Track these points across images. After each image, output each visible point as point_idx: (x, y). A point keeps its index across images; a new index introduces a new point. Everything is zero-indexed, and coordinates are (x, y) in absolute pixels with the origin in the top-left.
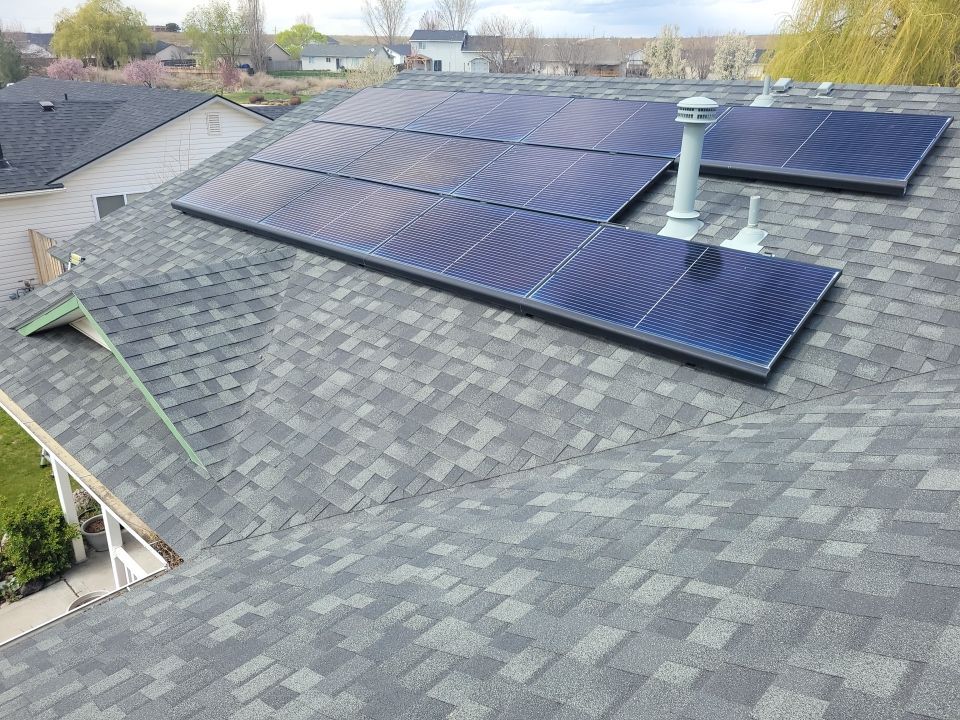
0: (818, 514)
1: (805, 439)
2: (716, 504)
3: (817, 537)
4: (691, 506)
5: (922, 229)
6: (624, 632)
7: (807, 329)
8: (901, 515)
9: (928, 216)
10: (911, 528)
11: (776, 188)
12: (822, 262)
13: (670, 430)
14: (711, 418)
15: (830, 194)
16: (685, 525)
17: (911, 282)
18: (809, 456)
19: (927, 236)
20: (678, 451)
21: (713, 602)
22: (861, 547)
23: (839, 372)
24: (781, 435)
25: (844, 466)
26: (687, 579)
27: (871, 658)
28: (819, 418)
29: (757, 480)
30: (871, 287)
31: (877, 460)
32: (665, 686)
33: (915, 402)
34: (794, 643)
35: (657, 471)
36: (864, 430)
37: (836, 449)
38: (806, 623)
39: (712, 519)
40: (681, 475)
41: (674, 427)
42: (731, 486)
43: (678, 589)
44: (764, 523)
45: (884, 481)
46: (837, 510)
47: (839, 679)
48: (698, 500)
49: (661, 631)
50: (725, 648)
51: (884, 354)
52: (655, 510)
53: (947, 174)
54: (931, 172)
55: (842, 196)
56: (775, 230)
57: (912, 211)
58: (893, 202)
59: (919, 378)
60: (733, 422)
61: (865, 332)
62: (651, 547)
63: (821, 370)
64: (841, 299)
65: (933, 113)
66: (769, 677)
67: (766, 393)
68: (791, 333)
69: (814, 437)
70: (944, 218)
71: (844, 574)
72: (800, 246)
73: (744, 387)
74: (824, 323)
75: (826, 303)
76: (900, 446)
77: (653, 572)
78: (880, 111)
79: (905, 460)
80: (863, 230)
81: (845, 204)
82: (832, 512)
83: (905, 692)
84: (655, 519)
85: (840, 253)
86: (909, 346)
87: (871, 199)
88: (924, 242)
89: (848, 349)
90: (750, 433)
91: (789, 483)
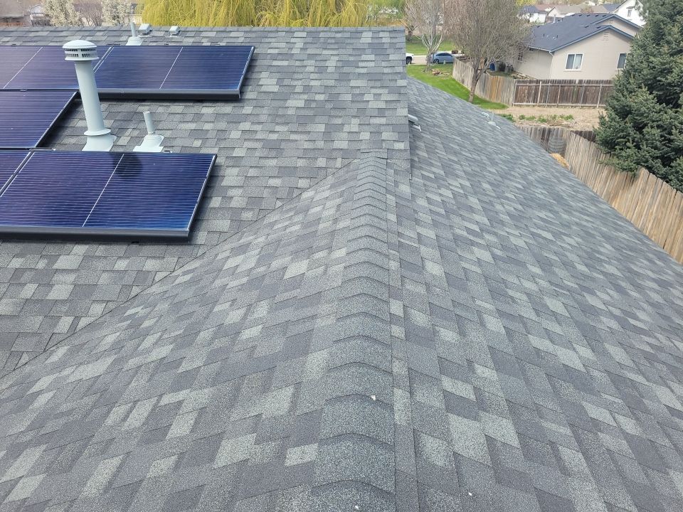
0: (235, 316)
1: (220, 270)
2: (173, 334)
3: (236, 330)
4: (156, 343)
5: (255, 119)
6: (121, 457)
7: (205, 198)
8: (279, 298)
9: (258, 111)
10: (284, 304)
11: (160, 104)
12: (204, 151)
13: (133, 294)
14: (160, 276)
15: (196, 104)
16: (154, 359)
17: (257, 154)
18: (224, 280)
19: (259, 123)
20: (142, 307)
21: (180, 403)
22: (260, 327)
23: (232, 220)
24: (207, 272)
25: (245, 280)
26: (161, 396)
27: (275, 393)
28: (227, 254)
29: (196, 308)
30: (236, 162)
31: (262, 269)
32: (156, 480)
33: (276, 227)
34: (232, 406)
35: (129, 327)
36: (253, 253)
37: (239, 270)
38: (238, 389)
39: (171, 347)
40: (147, 324)
41: (135, 290)
42: (180, 319)
43: (155, 406)
44: (204, 335)
45: (267, 281)
46: (245, 309)
47: (259, 416)
48: (161, 337)
49: (148, 442)
50: (192, 431)
51: (254, 201)
52: (132, 356)
53: (260, 83)
54: (252, 82)
55: (205, 104)
56: (168, 134)
57: (248, 109)
58: (236, 104)
59: (276, 212)
60: (175, 274)
61: (240, 191)
62: (133, 384)
63: (221, 222)
64: (221, 173)
65: (243, 44)
66: (220, 436)
67: (192, 247)
68: (196, 202)
69: (225, 267)
70: (265, 111)
71: (254, 347)
72: (187, 143)
73: (177, 248)
74: (215, 191)
75: (213, 177)
76: (272, 256)
77: (135, 402)
78: (213, 44)
79: (276, 264)
80: (222, 125)
81: (208, 110)
82: (242, 312)
83: (294, 405)
84: (132, 363)
85: (213, 142)
86: (266, 193)
87: (223, 104)
88: (258, 127)
89: (234, 204)
90: (187, 277)
91: (215, 303)
